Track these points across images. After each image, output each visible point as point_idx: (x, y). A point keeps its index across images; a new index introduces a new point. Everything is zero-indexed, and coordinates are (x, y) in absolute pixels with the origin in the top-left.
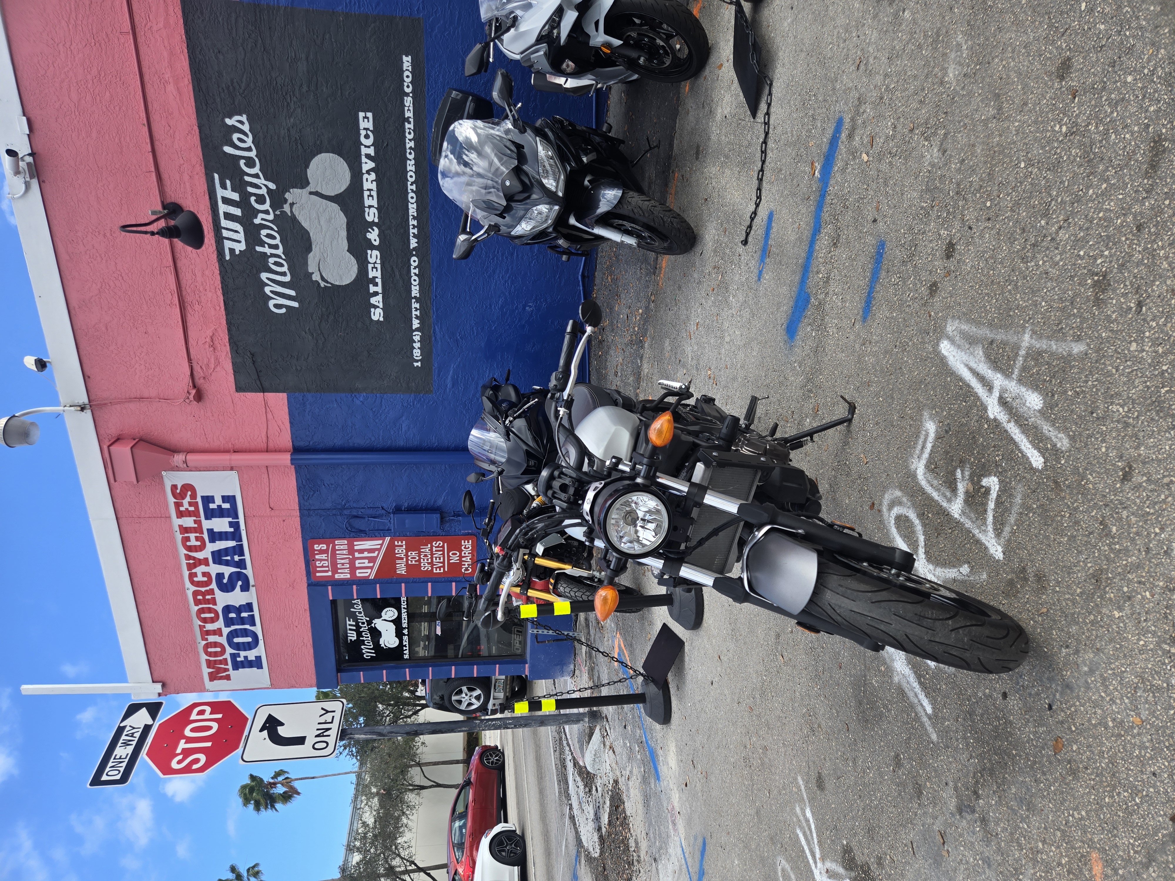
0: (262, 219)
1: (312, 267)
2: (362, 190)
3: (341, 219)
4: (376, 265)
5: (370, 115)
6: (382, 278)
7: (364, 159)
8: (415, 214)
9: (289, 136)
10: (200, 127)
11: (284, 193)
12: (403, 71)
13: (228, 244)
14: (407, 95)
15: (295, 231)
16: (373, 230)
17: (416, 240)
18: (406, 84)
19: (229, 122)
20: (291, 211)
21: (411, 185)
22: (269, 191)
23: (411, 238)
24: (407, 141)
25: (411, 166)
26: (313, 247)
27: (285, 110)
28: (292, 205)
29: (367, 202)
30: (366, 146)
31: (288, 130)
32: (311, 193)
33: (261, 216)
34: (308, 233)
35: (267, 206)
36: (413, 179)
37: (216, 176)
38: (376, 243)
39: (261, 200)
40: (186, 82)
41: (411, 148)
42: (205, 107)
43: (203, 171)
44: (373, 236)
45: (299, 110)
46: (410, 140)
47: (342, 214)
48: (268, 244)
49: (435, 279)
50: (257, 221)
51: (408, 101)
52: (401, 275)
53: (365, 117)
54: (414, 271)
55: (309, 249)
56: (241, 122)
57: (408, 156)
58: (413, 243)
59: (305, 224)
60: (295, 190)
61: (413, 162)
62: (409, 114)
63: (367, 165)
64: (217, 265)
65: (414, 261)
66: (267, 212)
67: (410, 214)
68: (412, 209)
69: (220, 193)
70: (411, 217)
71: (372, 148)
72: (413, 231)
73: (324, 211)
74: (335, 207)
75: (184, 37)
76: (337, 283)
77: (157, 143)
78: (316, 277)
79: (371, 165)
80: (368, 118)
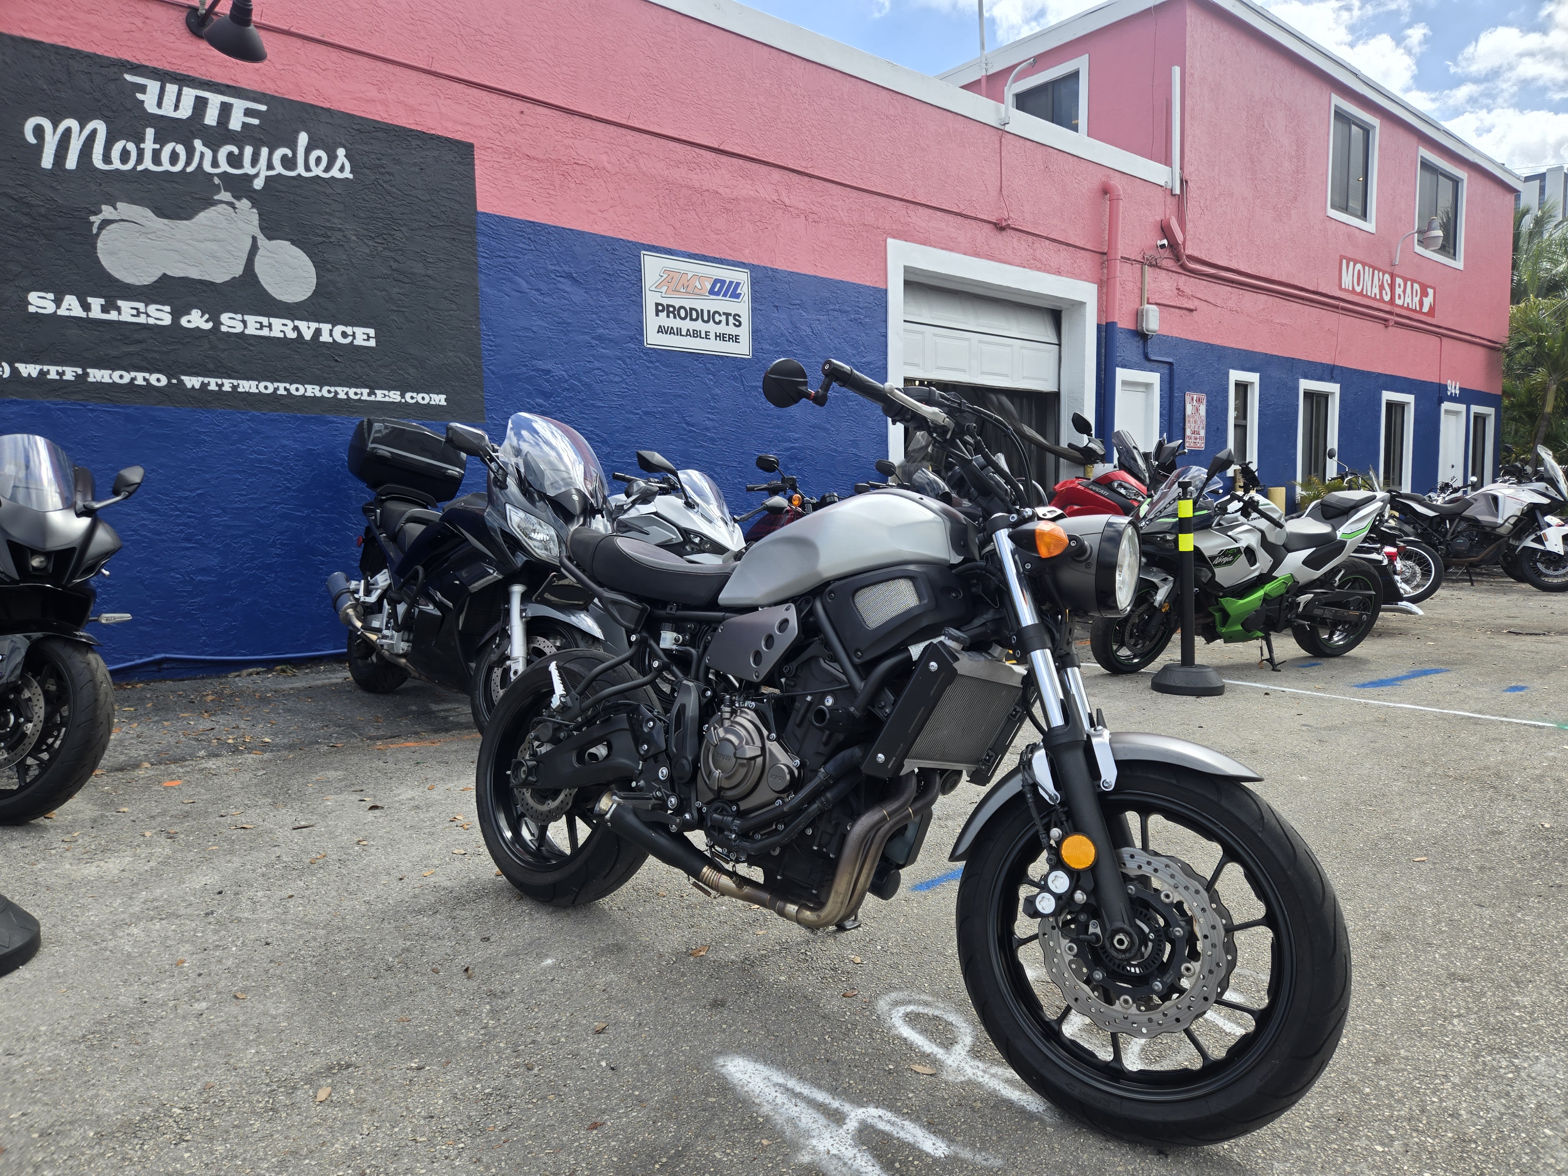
0: (202, 155)
1: (124, 209)
2: (269, 315)
3: (220, 276)
4: (143, 316)
5: (372, 343)
6: (119, 322)
7: (314, 325)
8: (240, 390)
9: (332, 228)
10: (328, 110)
11: (249, 198)
12: (428, 394)
13: (153, 86)
14: (403, 396)
15: (189, 199)
16: (207, 321)
17: (197, 386)
18: (415, 395)
19: (341, 152)
20: (221, 202)
21: (285, 389)
22: (249, 178)
23: (201, 379)
24: (346, 389)
25: (312, 390)
26: (166, 221)
27: (365, 233)
28: (232, 205)
29: (251, 319)
30: (331, 331)
31: (340, 230)
32: (254, 239)
33: (208, 154)
34: (189, 218)
35: (224, 167)
36: (294, 392)
37: (263, 108)
38: (184, 321)
39: (235, 160)
40: (385, 115)
41: (336, 393)
42: (355, 127)
43: (268, 92)
44: (195, 320)
45: (367, 251)
46: (347, 394)
47: (227, 278)
48: (160, 150)
49: (130, 411)
50: (198, 144)
51: (394, 396)
52: (129, 354)
53: (369, 338)
54: (140, 378)
55: (160, 212)
56: (342, 169)
57: (326, 388)
58: (192, 382)
59: (202, 216)
60: (257, 216)
61: (318, 394)
62: (380, 395)
63: (307, 329)
64: (112, 55)
65: (158, 380)
66: (215, 164)
67: (240, 382)
68: (247, 386)
69: (239, 106)
70: (235, 382)
71: (331, 340)
72: (213, 384)
73: (229, 252)
74: (238, 270)
75: (433, 132)
76: (99, 244)
77: (299, 43)
78: (107, 212)
79: (308, 335)
80: (368, 340)
